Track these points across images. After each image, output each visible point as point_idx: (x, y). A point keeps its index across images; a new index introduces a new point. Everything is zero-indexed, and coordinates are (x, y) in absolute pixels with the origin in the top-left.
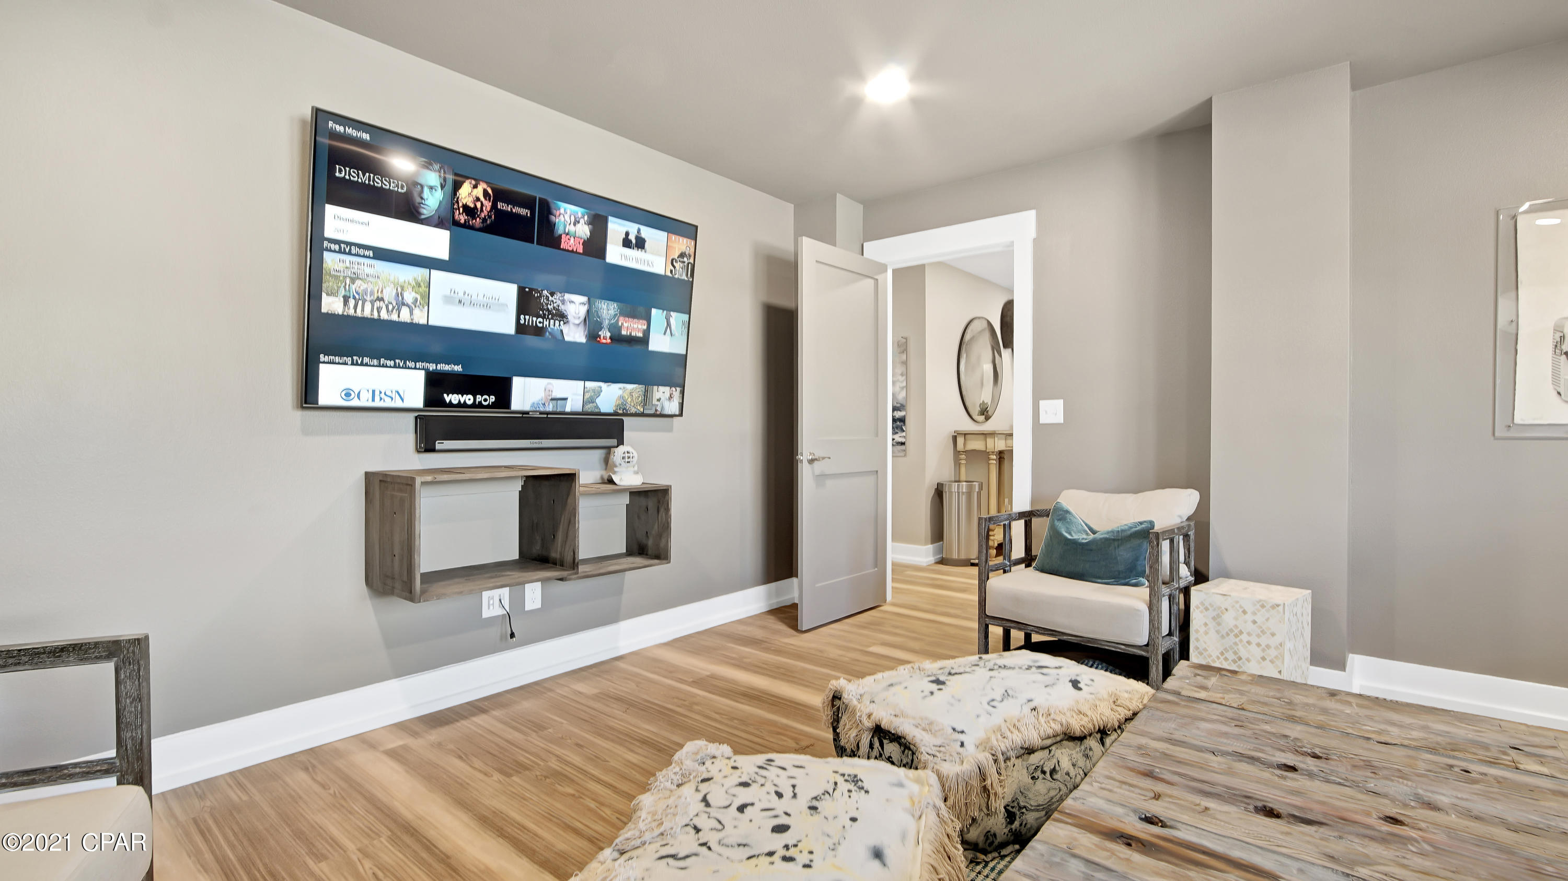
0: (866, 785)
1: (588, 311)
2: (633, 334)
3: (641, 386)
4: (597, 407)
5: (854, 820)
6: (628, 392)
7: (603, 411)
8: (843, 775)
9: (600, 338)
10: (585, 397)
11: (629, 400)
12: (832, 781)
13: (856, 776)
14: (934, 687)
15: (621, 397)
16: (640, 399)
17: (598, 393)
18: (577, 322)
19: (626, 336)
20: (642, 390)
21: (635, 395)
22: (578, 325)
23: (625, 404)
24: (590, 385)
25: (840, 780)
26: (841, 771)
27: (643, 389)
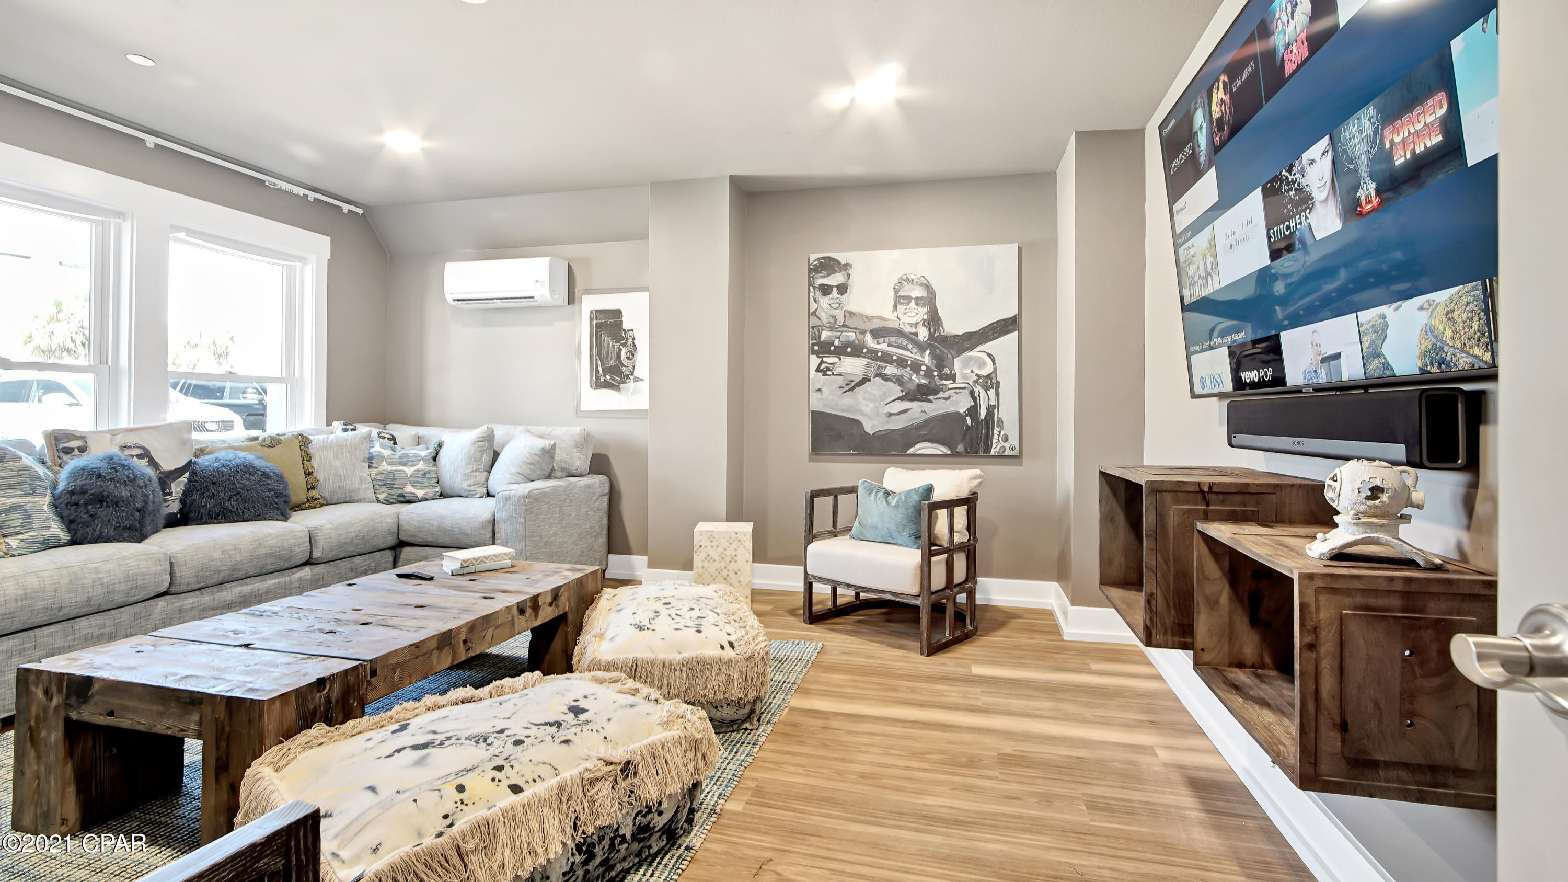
0: (633, 627)
1: (1334, 161)
2: (1420, 149)
3: (1469, 286)
4: (1387, 366)
5: (634, 613)
6: (1441, 310)
7: (1398, 372)
8: (648, 629)
9: (1361, 207)
10: (1365, 346)
11: (1448, 333)
12: (653, 624)
13: (640, 630)
14: (582, 704)
15: (1429, 330)
16: (1475, 325)
17: (1381, 330)
18: (1323, 195)
19: (1407, 163)
20: (1476, 299)
21: (1460, 316)
22: (1326, 200)
23: (1441, 348)
24: (1366, 316)
25: (648, 626)
26: (650, 631)
27: (1479, 293)
